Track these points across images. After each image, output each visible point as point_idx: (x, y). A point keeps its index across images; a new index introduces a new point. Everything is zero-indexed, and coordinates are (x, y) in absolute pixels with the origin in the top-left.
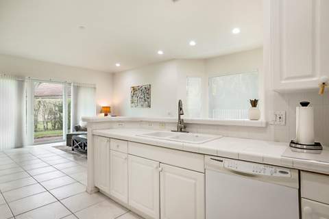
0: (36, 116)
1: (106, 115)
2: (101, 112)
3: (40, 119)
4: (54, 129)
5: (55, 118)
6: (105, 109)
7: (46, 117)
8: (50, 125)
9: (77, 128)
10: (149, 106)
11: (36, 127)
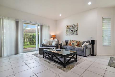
0: (24, 40)
1: (54, 39)
2: (52, 38)
3: (26, 41)
4: (30, 45)
5: (31, 40)
6: (54, 36)
7: (28, 40)
8: (29, 43)
9: (43, 45)
10: (77, 34)
11: (24, 44)
